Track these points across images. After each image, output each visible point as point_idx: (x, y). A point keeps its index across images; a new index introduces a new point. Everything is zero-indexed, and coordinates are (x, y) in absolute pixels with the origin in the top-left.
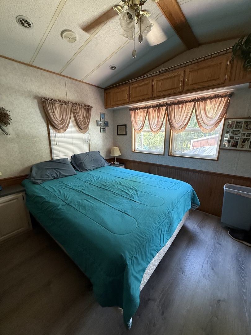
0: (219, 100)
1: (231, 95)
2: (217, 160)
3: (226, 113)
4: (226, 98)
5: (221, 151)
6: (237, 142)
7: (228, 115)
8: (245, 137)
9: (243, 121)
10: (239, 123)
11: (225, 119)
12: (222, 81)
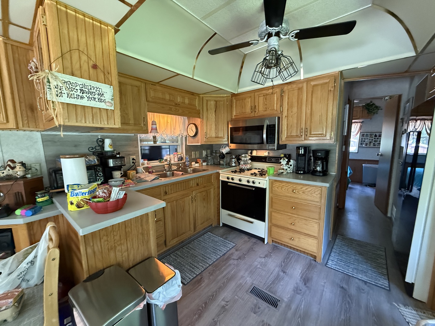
0: (357, 124)
1: (362, 122)
2: (357, 153)
3: (360, 130)
4: (360, 123)
5: (359, 148)
6: (367, 143)
7: (362, 131)
8: (371, 141)
9: (369, 134)
10: (367, 134)
11: (360, 133)
12: (358, 117)
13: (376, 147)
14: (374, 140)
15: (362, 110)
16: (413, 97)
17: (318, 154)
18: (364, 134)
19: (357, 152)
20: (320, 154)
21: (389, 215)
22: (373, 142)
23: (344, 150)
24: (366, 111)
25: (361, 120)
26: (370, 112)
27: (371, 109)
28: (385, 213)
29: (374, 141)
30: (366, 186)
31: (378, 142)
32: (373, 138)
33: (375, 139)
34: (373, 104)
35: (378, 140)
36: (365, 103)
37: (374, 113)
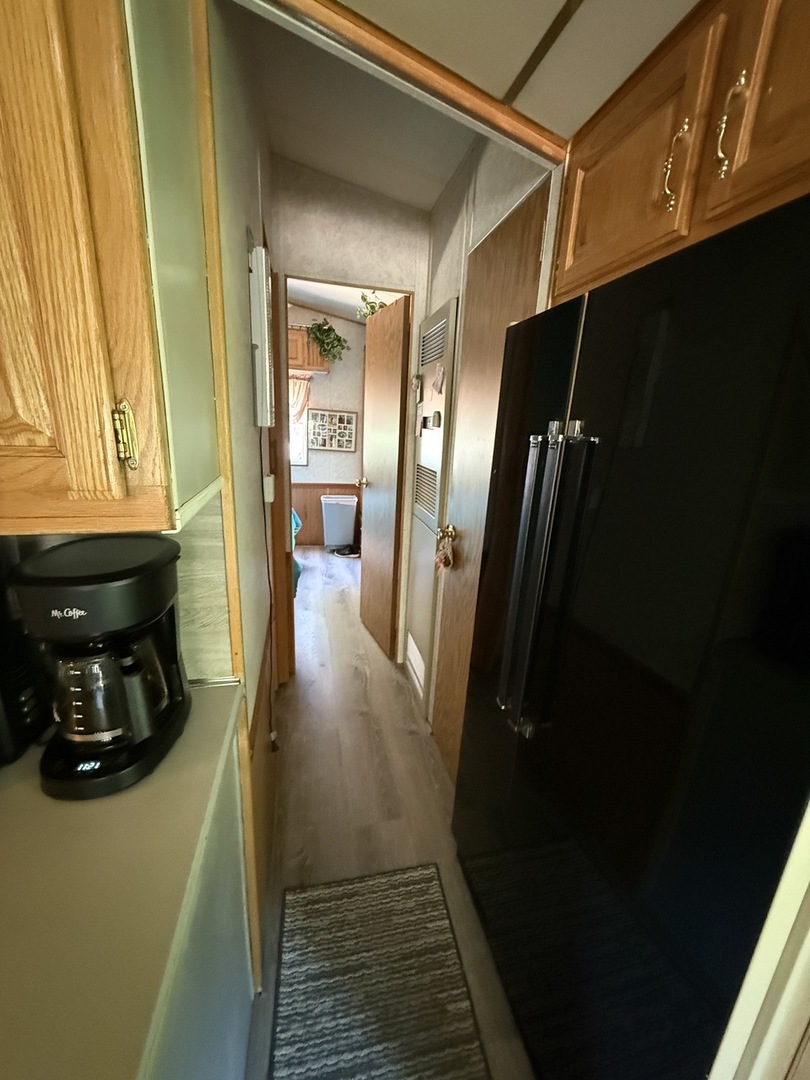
0: (298, 382)
1: (309, 379)
2: (305, 467)
3: (307, 402)
4: (306, 382)
5: (310, 452)
6: (325, 440)
7: (311, 405)
8: (332, 434)
9: (327, 413)
10: (324, 415)
11: (308, 410)
13: (344, 449)
14: (338, 431)
15: (308, 343)
16: (458, 298)
17: (55, 613)
18: (317, 414)
19: (305, 463)
20: (76, 613)
21: (400, 660)
22: (338, 438)
23: (269, 498)
24: (316, 349)
25: (308, 374)
26: (325, 350)
27: (328, 344)
28: (392, 654)
29: (339, 435)
30: (333, 551)
31: (347, 438)
32: (336, 428)
33: (340, 428)
34: (331, 329)
35: (347, 432)
36: (314, 320)
37: (334, 357)
